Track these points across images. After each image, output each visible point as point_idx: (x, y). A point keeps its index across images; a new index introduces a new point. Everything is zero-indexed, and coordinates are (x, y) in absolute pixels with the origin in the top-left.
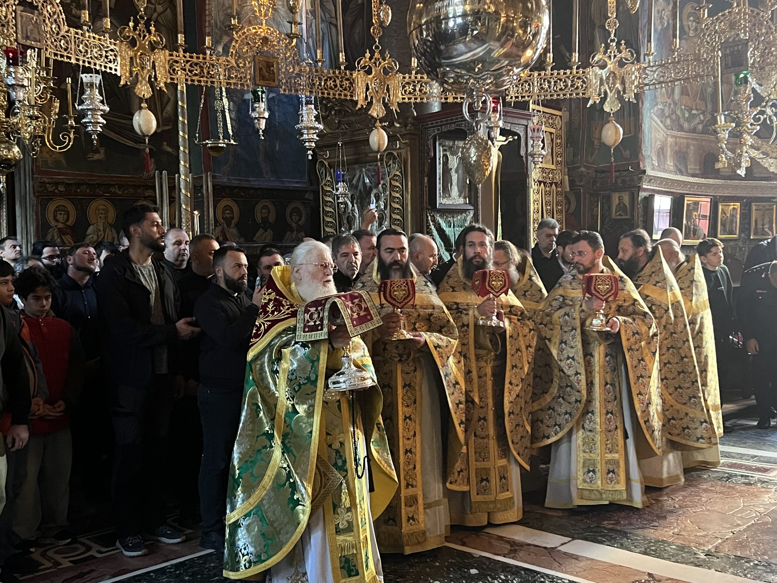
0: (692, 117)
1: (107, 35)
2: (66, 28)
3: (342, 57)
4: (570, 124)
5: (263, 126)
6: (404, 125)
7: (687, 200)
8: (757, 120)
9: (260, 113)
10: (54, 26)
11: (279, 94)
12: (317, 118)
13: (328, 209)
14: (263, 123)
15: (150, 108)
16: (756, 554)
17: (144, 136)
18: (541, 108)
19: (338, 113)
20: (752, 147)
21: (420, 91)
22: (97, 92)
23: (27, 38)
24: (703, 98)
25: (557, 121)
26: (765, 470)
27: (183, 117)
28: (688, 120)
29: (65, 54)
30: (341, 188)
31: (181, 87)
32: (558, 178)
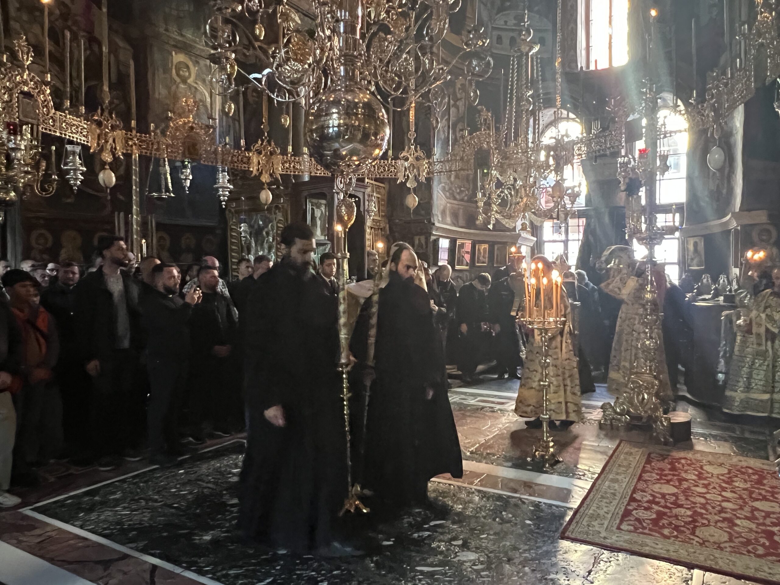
0: (461, 192)
1: (82, 118)
2: (53, 111)
3: (243, 142)
4: (389, 193)
5: (188, 185)
6: (286, 187)
7: (459, 242)
8: (499, 196)
9: (186, 176)
10: (45, 109)
11: (200, 164)
12: (229, 181)
13: (233, 240)
14: (188, 182)
15: (111, 169)
16: (498, 451)
17: (107, 188)
18: (373, 182)
19: (241, 178)
20: (496, 212)
21: (294, 167)
22: (77, 158)
23: (25, 116)
24: (468, 181)
25: (382, 191)
26: (502, 403)
27: (136, 176)
28: (459, 193)
29: (52, 129)
30: (243, 227)
31: (136, 156)
32: (382, 225)
